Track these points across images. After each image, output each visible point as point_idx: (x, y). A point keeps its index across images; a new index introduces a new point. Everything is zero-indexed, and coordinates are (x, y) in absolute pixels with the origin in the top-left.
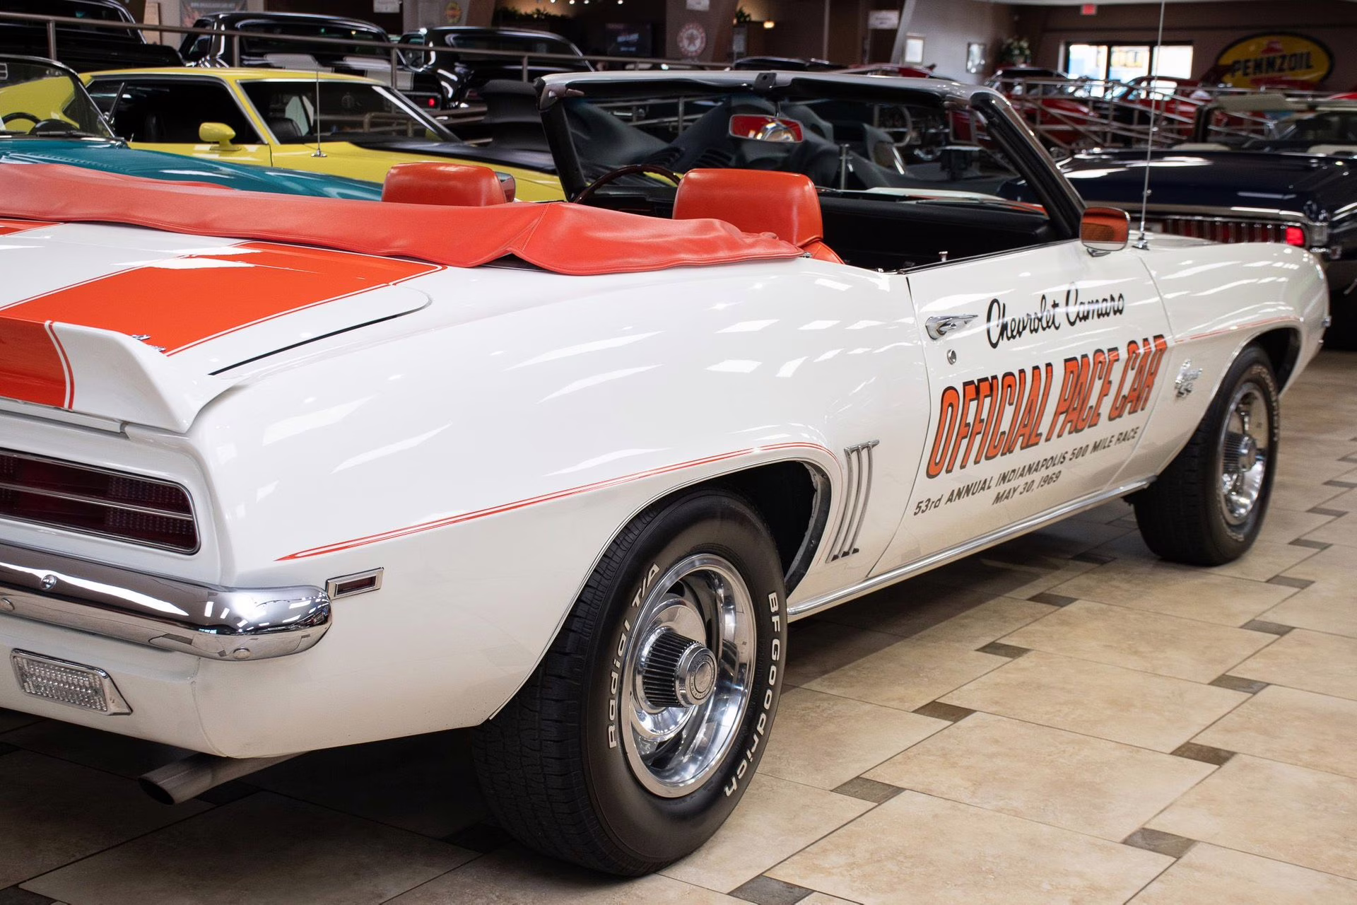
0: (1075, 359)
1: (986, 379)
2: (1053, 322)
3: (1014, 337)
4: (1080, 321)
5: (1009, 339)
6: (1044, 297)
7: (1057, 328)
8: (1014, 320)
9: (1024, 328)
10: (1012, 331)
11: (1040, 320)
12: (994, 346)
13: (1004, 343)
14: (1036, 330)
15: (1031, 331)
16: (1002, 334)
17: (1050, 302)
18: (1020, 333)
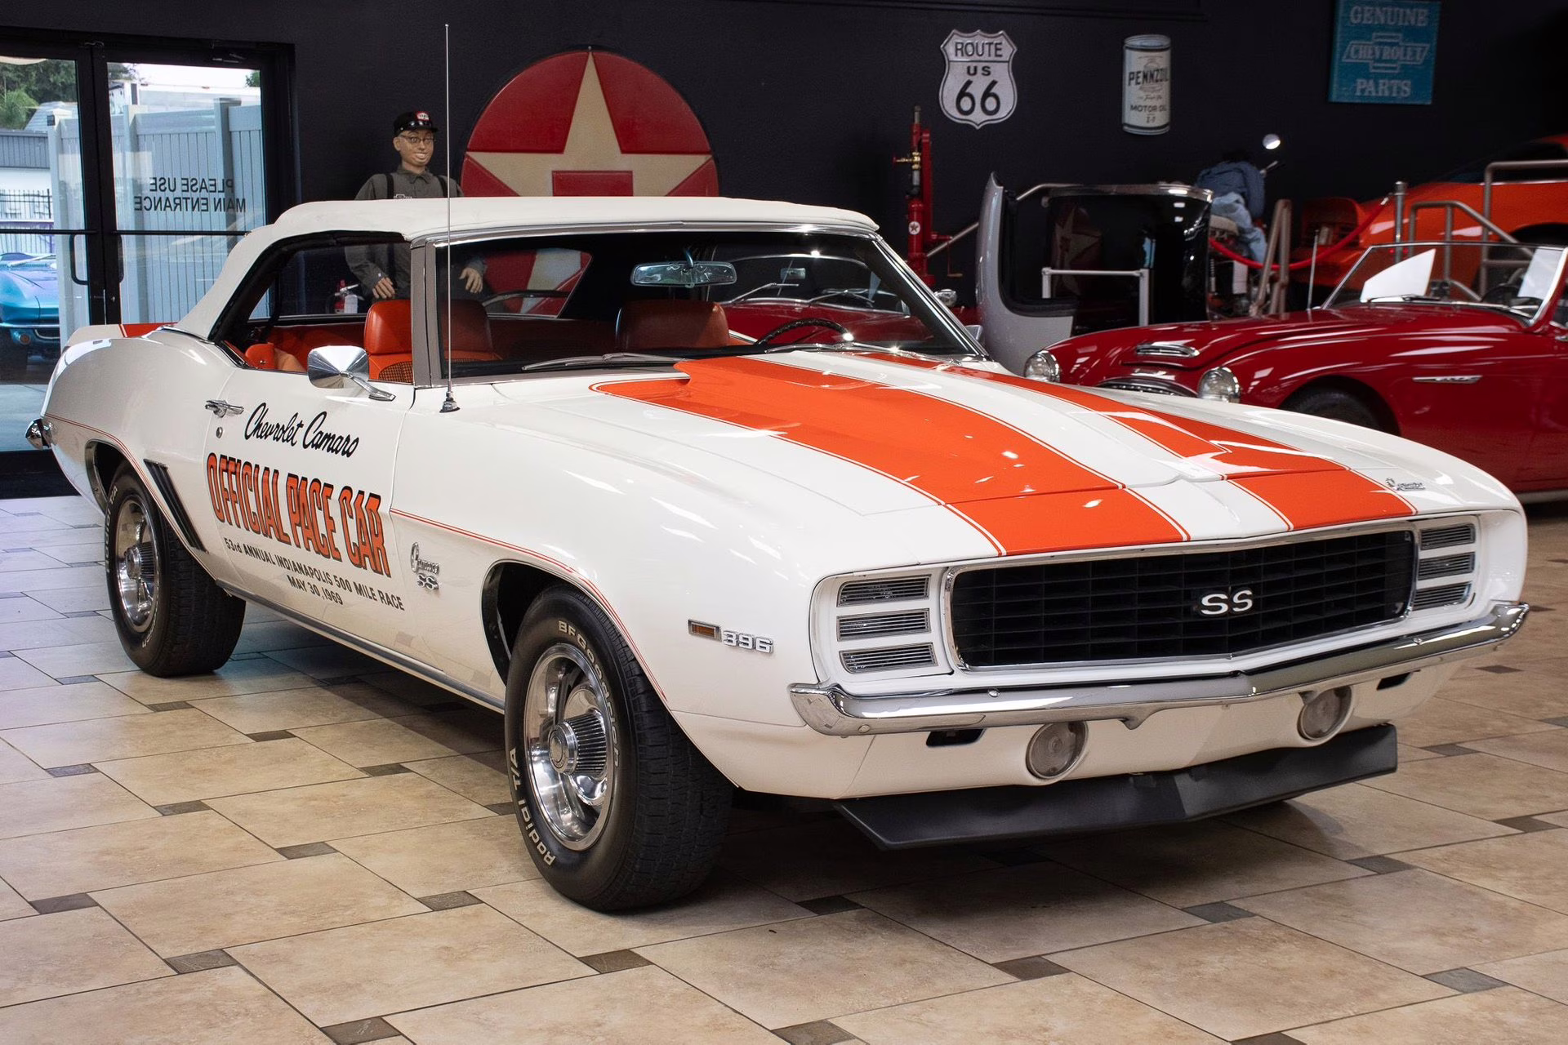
0: (296, 477)
1: (233, 460)
2: (292, 438)
3: (261, 437)
4: (312, 447)
5: (257, 437)
6: (296, 415)
7: (293, 444)
8: (267, 424)
9: (271, 434)
10: (262, 432)
11: (284, 432)
12: (247, 437)
13: (253, 438)
14: (278, 439)
15: (274, 438)
16: (255, 431)
17: (297, 421)
18: (266, 436)
